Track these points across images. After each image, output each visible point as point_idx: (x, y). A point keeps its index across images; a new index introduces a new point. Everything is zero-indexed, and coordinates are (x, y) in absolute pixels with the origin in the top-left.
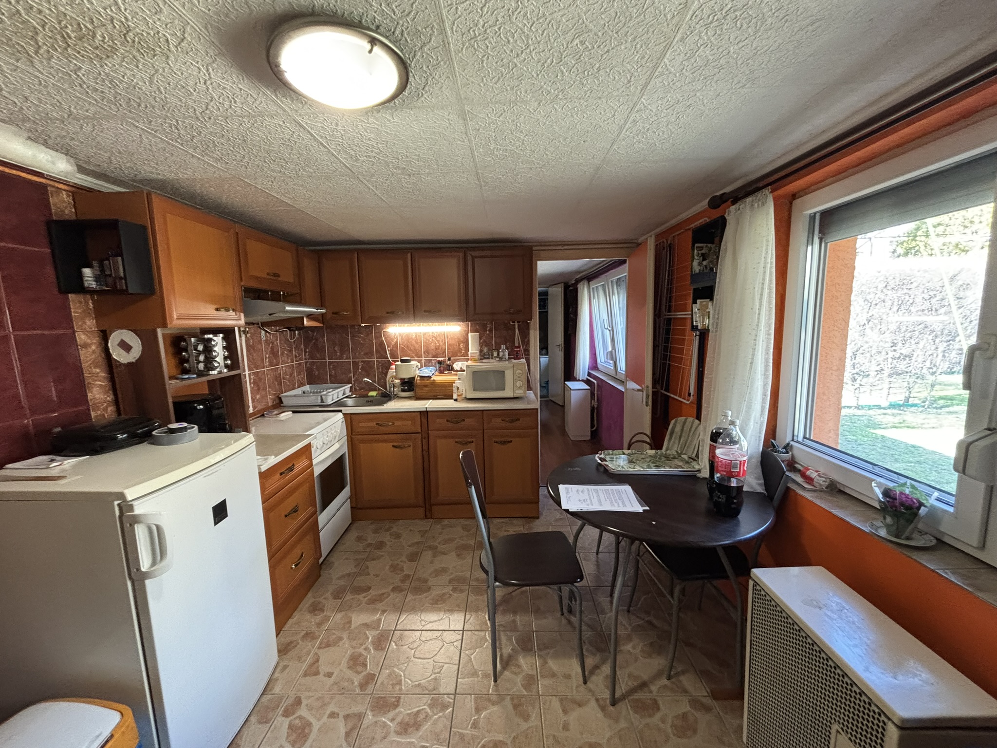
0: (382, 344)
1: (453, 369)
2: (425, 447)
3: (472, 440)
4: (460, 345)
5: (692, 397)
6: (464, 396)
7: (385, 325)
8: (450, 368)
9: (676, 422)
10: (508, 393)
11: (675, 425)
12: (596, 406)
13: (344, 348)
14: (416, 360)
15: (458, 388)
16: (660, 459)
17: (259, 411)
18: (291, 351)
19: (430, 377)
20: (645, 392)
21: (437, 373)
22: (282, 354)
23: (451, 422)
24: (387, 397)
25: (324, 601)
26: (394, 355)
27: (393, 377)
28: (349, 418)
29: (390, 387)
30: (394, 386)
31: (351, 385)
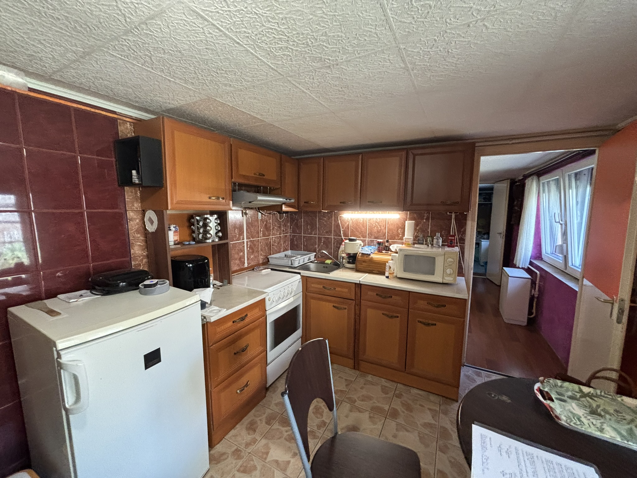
0: (338, 226)
1: (389, 250)
2: (358, 312)
3: (398, 315)
4: (398, 230)
6: (395, 275)
7: (341, 212)
8: (388, 249)
10: (437, 278)
12: (536, 296)
13: (313, 226)
14: (361, 240)
15: (390, 268)
17: (251, 266)
18: (280, 227)
19: (370, 255)
20: (617, 304)
21: (376, 252)
22: (273, 229)
23: (380, 296)
24: (337, 266)
25: (259, 422)
26: (346, 235)
27: (343, 251)
28: (306, 280)
29: (340, 259)
30: (343, 258)
31: (315, 253)
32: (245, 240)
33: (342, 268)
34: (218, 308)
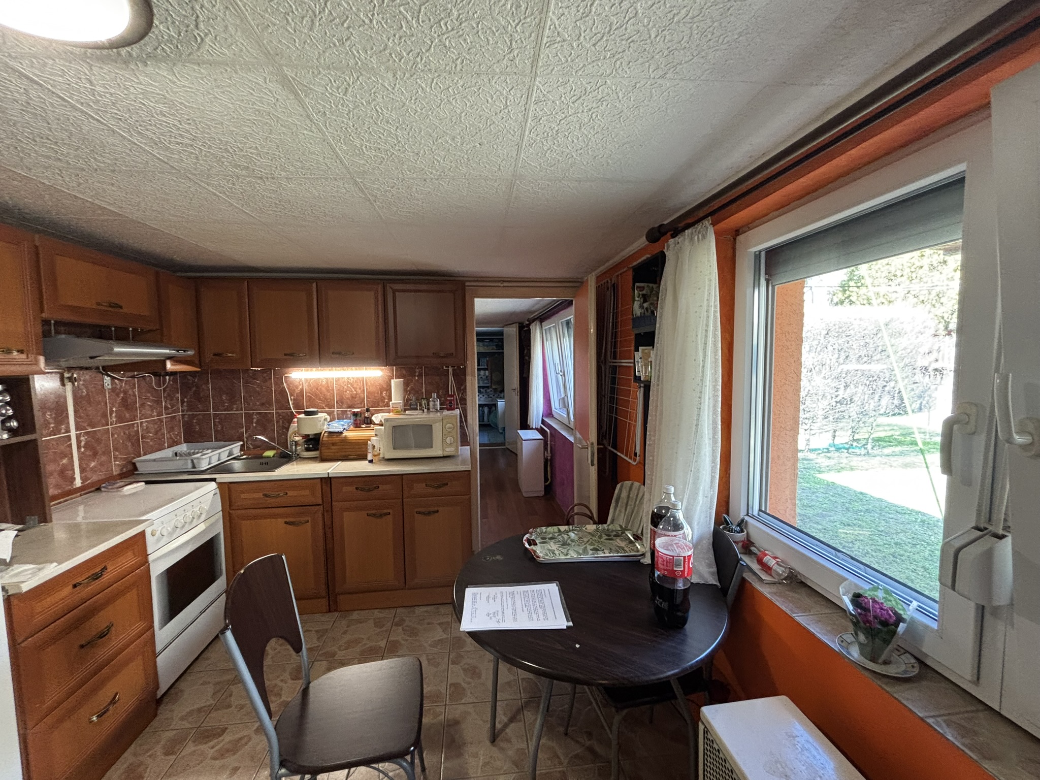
0: (283, 393)
1: (371, 422)
2: (328, 523)
3: (389, 511)
4: (381, 393)
5: (638, 458)
6: (381, 456)
7: (287, 370)
8: (368, 421)
9: (622, 486)
10: (436, 451)
11: (621, 490)
12: (549, 458)
13: (233, 397)
14: (326, 412)
15: (374, 447)
16: (600, 537)
17: (92, 485)
18: (158, 402)
19: (341, 433)
20: (589, 448)
21: (352, 427)
22: (143, 405)
23: (362, 490)
24: (286, 458)
25: (148, 760)
26: (298, 406)
27: (295, 433)
28: (229, 488)
29: (291, 446)
30: (297, 443)
31: (242, 443)
32: (73, 433)
33: (296, 459)
34: (32, 566)
